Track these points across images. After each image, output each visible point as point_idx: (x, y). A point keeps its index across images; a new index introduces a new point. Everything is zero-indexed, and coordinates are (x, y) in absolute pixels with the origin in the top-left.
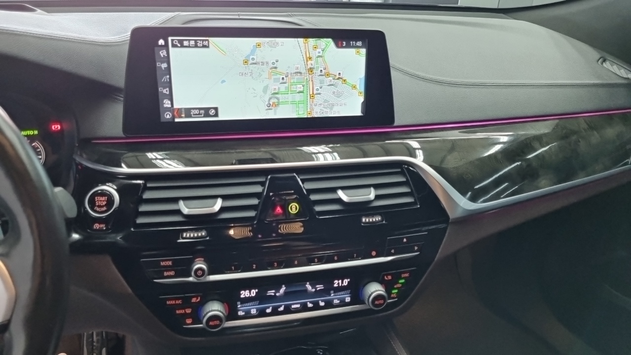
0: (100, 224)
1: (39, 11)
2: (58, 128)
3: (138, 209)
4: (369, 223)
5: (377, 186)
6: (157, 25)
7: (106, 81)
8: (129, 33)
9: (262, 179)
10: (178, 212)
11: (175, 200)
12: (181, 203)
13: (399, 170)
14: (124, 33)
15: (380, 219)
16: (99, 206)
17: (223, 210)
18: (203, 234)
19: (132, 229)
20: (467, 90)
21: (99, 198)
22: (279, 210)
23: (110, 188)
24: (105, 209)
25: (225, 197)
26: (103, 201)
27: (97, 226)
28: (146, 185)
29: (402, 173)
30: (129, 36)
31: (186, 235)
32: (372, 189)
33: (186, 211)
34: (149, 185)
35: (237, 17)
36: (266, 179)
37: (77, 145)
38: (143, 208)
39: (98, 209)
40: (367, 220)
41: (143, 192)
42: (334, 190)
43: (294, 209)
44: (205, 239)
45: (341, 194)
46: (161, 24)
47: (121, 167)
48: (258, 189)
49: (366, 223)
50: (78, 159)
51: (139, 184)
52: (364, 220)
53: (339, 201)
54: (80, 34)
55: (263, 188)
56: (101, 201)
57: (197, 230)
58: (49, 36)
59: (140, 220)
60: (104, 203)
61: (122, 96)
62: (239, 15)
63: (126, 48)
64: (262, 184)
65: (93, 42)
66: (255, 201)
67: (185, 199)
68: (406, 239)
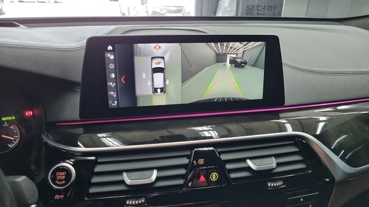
0: (60, 195)
1: (22, 26)
2: (30, 114)
3: (90, 181)
4: (274, 187)
5: (276, 156)
6: (104, 35)
7: (67, 78)
8: (85, 41)
9: (188, 153)
10: (122, 182)
11: (120, 172)
12: (125, 174)
13: (293, 142)
14: (82, 41)
15: (282, 183)
16: (60, 180)
17: (158, 179)
18: (143, 201)
19: (86, 199)
20: (333, 77)
21: (59, 173)
22: (202, 178)
23: (68, 165)
24: (64, 182)
25: (159, 169)
26: (63, 176)
27: (57, 197)
28: (97, 161)
29: (295, 145)
30: (85, 44)
31: (129, 203)
32: (273, 158)
33: (128, 182)
34: (99, 160)
35: (160, 28)
36: (192, 152)
37: (44, 127)
38: (95, 180)
39: (58, 183)
40: (272, 185)
41: (94, 167)
42: (244, 160)
43: (214, 178)
44: (144, 205)
45: (250, 163)
46: (107, 34)
47: (78, 146)
48: (185, 161)
49: (271, 187)
50: (45, 139)
51: (92, 160)
52: (269, 185)
53: (249, 169)
54: (48, 43)
55: (189, 160)
56: (61, 175)
57: (137, 198)
58: (22, 45)
59: (93, 190)
60: (64, 177)
61: (80, 88)
62: (161, 26)
63: (83, 52)
64: (188, 157)
65: (57, 48)
66: (183, 171)
67: (127, 171)
68: (303, 199)
